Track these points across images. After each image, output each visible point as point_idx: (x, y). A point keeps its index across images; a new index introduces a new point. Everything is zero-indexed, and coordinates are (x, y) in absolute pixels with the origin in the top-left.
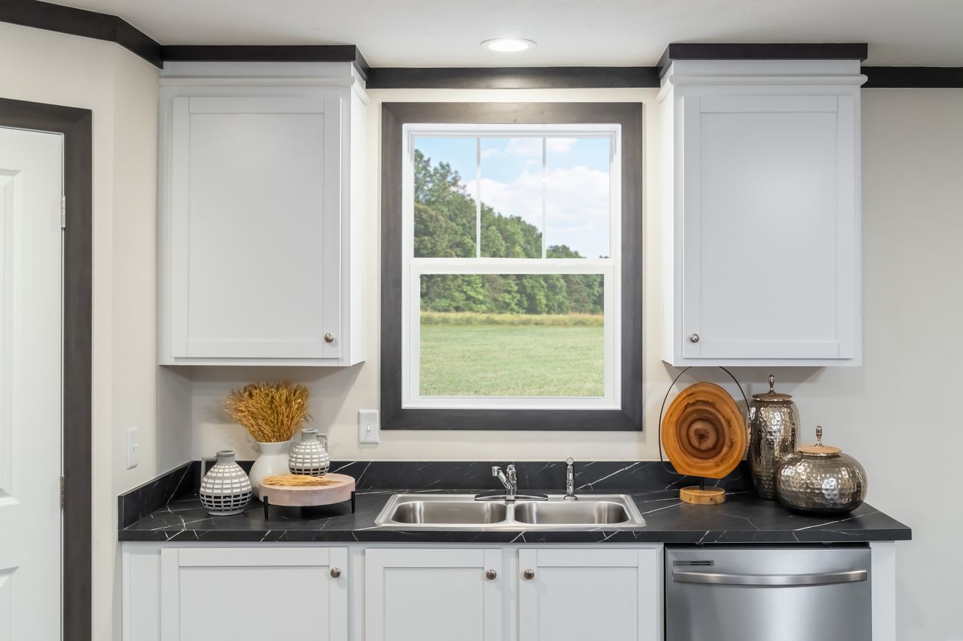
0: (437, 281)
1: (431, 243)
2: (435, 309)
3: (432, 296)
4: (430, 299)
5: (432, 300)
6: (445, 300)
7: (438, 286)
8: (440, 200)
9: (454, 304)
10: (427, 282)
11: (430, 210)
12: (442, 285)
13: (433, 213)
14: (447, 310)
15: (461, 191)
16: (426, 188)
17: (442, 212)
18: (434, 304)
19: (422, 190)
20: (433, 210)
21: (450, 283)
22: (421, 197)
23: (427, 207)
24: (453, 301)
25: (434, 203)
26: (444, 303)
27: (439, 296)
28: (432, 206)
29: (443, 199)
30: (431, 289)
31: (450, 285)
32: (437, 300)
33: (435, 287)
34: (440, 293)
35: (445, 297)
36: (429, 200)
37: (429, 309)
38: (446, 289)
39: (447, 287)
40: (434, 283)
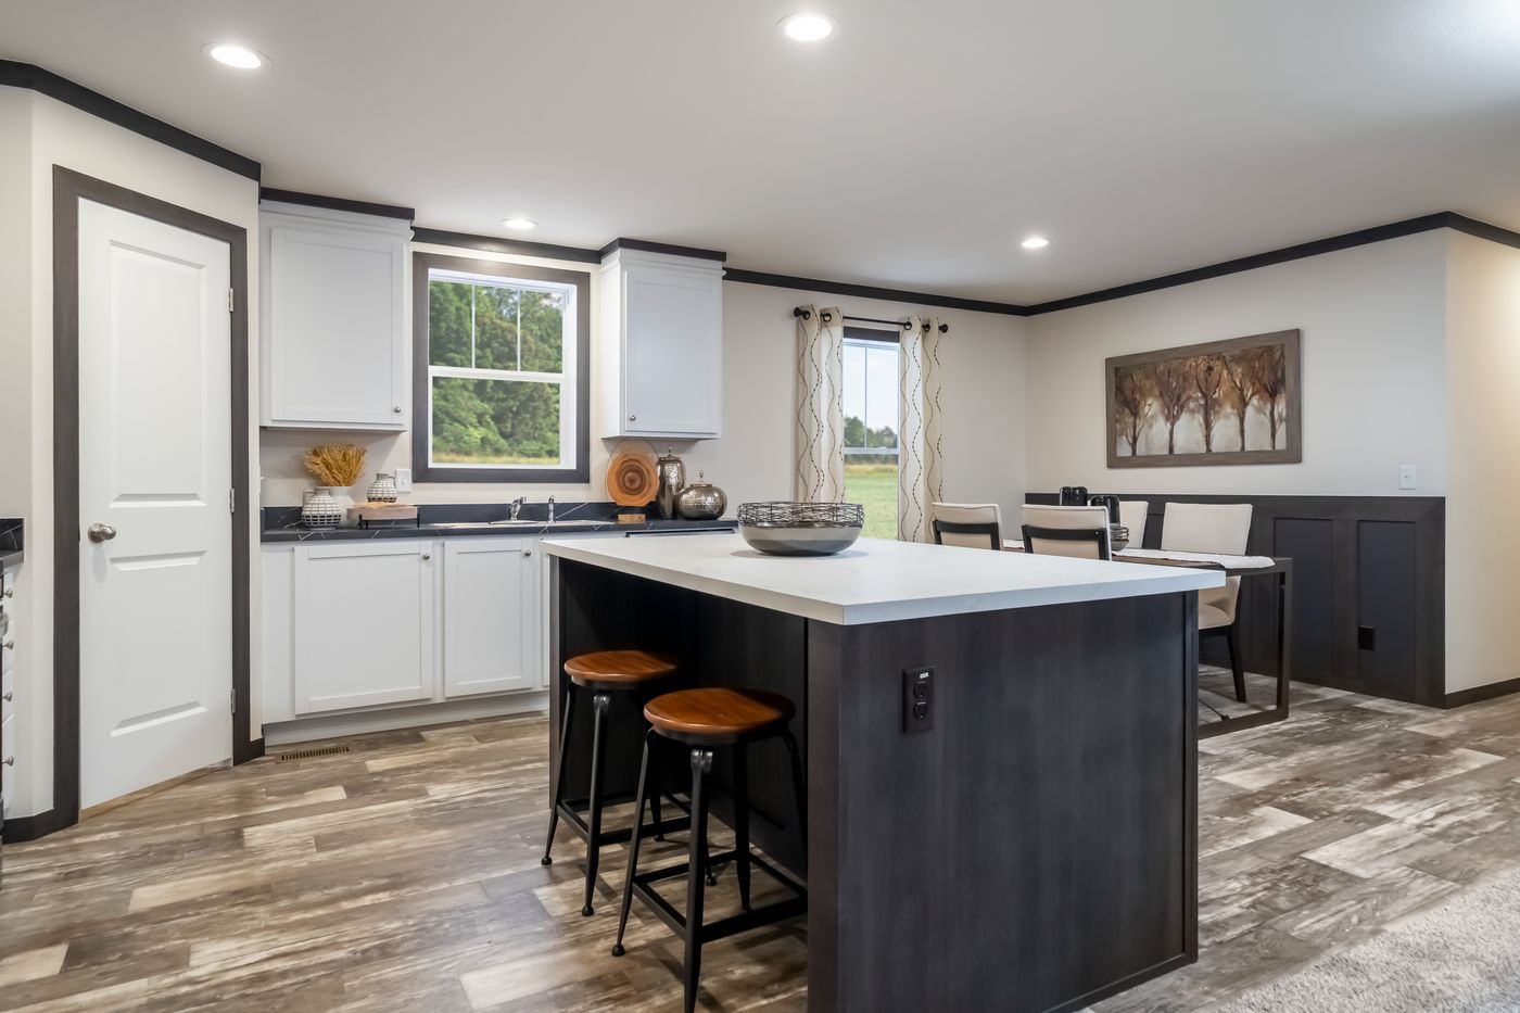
0: (525, 418)
2: (523, 453)
3: (519, 437)
4: (516, 440)
5: (519, 442)
6: (534, 443)
7: (527, 425)
8: (529, 316)
9: (547, 448)
10: (513, 419)
12: (531, 423)
14: (537, 455)
15: (555, 305)
16: (511, 301)
17: (532, 331)
18: (521, 447)
19: (507, 304)
21: (541, 420)
22: (505, 312)
23: (510, 325)
24: (545, 443)
26: (534, 446)
27: (527, 437)
29: (532, 315)
30: (518, 429)
31: (541, 424)
32: (525, 442)
33: (523, 426)
34: (528, 434)
35: (535, 439)
37: (515, 454)
38: (536, 429)
39: (537, 425)
40: (521, 422)
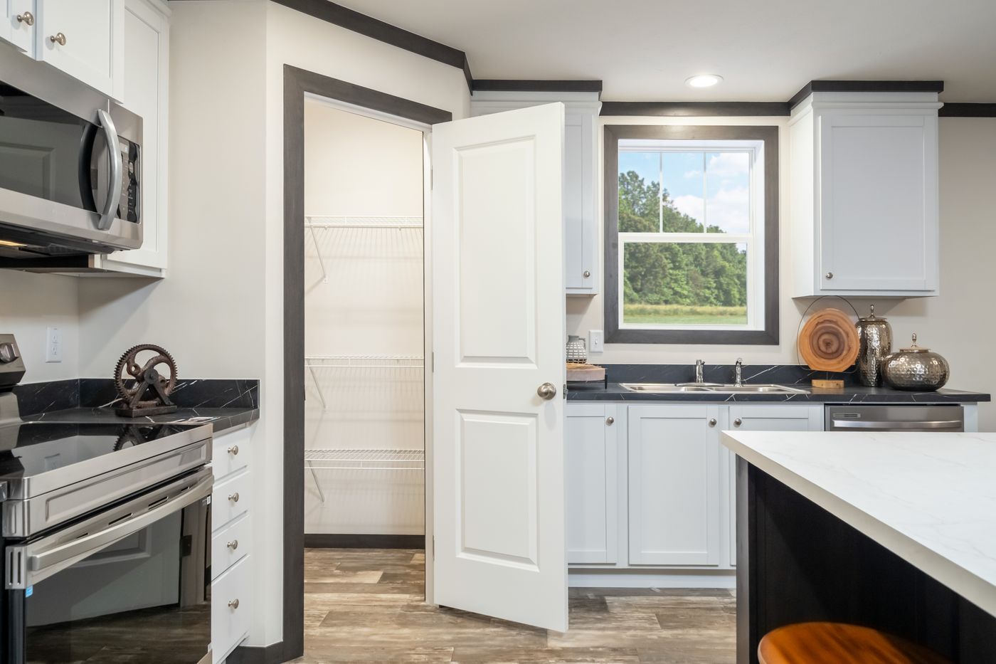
0: (650, 279)
1: (645, 248)
2: (648, 302)
3: (646, 291)
4: (644, 294)
5: (646, 295)
6: (656, 295)
7: (651, 283)
8: (653, 213)
9: (664, 298)
10: (642, 280)
11: (643, 221)
12: (654, 282)
13: (647, 223)
14: (658, 303)
15: (669, 206)
16: (640, 203)
18: (647, 298)
19: (638, 205)
20: (646, 221)
21: (660, 281)
22: (636, 210)
23: (641, 218)
24: (663, 295)
25: (647, 215)
26: (655, 297)
27: (651, 291)
28: (646, 218)
29: (654, 212)
30: (645, 286)
31: (660, 283)
32: (650, 295)
33: (648, 284)
34: (652, 289)
35: (656, 292)
36: (643, 213)
37: (643, 302)
38: (657, 286)
39: (658, 284)
40: (647, 281)
